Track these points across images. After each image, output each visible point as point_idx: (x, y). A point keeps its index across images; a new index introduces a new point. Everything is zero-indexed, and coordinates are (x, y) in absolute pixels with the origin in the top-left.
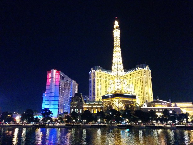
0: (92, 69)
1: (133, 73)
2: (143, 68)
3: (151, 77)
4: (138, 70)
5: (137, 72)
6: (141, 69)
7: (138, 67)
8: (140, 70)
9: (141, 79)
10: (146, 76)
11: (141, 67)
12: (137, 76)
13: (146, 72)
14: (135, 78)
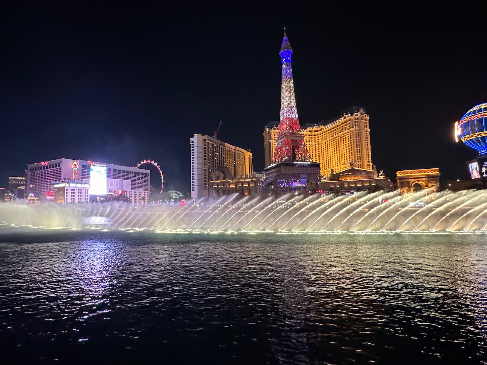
0: (266, 127)
1: (336, 124)
2: (352, 115)
3: (368, 128)
4: (344, 118)
5: (342, 124)
6: (348, 116)
7: (344, 114)
8: (348, 118)
9: (348, 135)
10: (357, 128)
11: (349, 113)
12: (343, 129)
13: (358, 121)
14: (339, 133)
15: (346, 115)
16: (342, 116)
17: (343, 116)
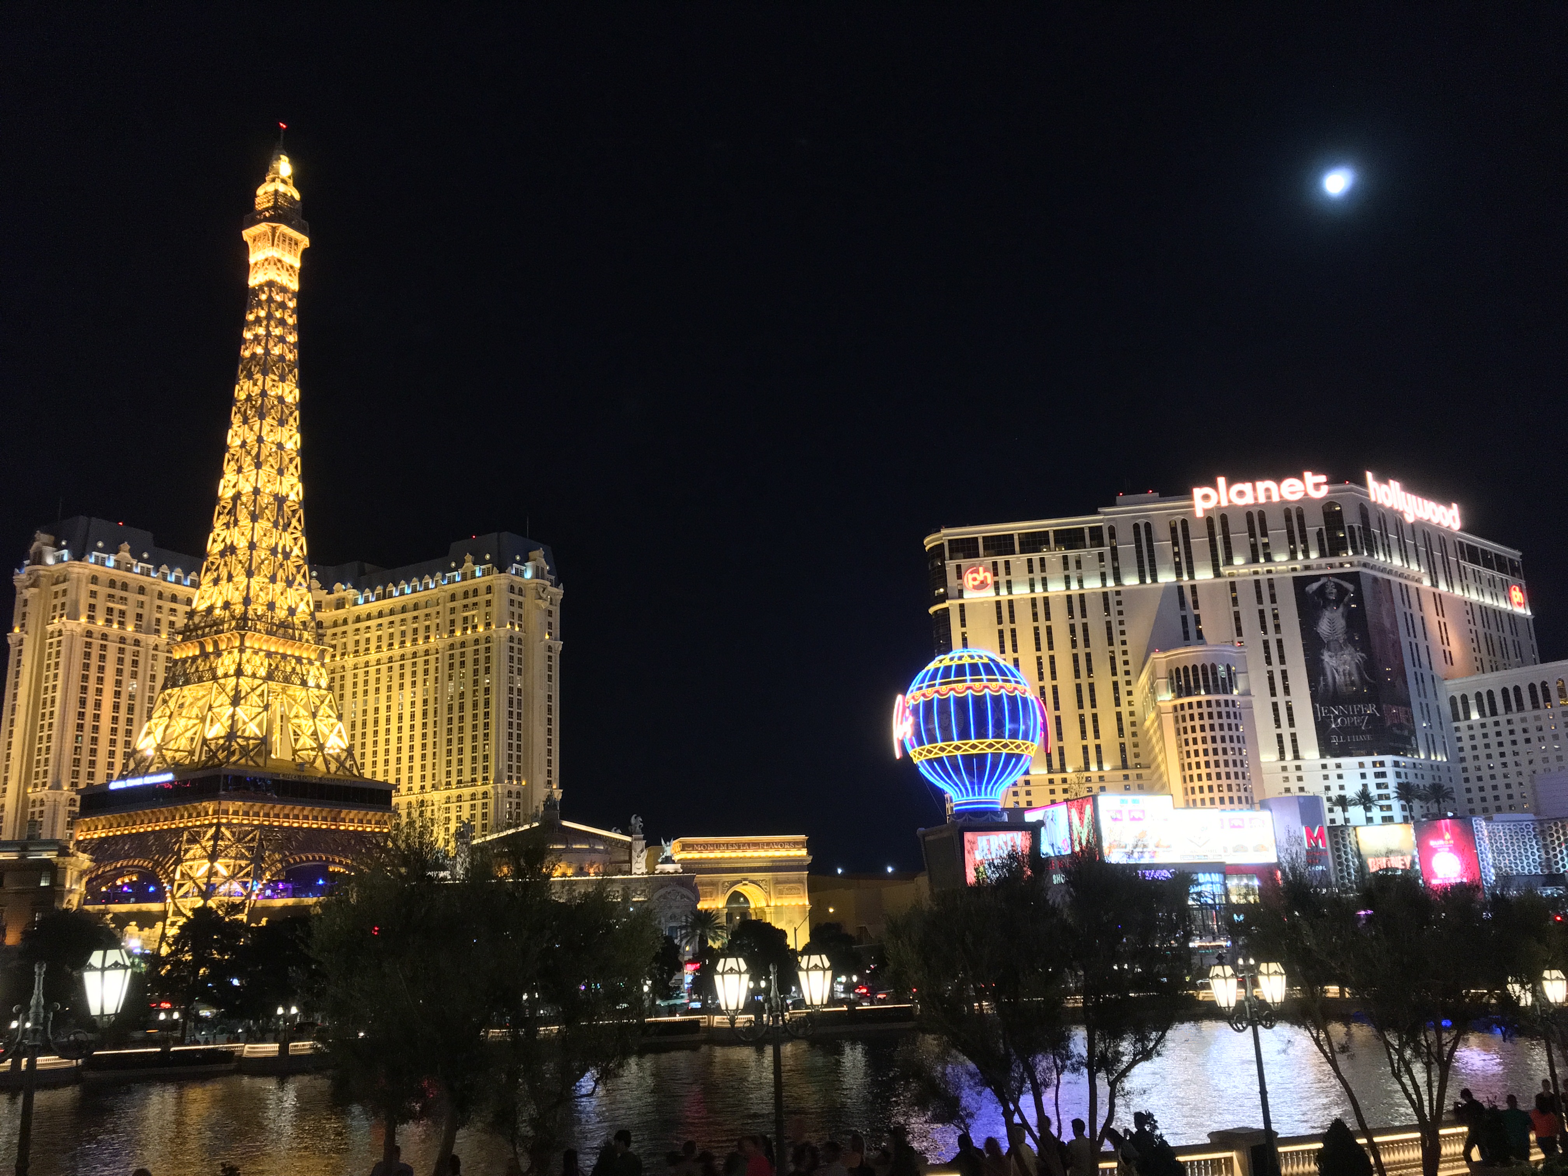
0: (42, 538)
1: (421, 596)
2: (502, 569)
3: (556, 636)
4: (464, 578)
5: (452, 596)
6: (485, 573)
7: (469, 557)
8: (481, 581)
9: (476, 651)
10: (517, 629)
11: (488, 557)
12: (453, 622)
13: (521, 599)
14: (432, 640)
15: (474, 564)
16: (453, 565)
17: (460, 565)
